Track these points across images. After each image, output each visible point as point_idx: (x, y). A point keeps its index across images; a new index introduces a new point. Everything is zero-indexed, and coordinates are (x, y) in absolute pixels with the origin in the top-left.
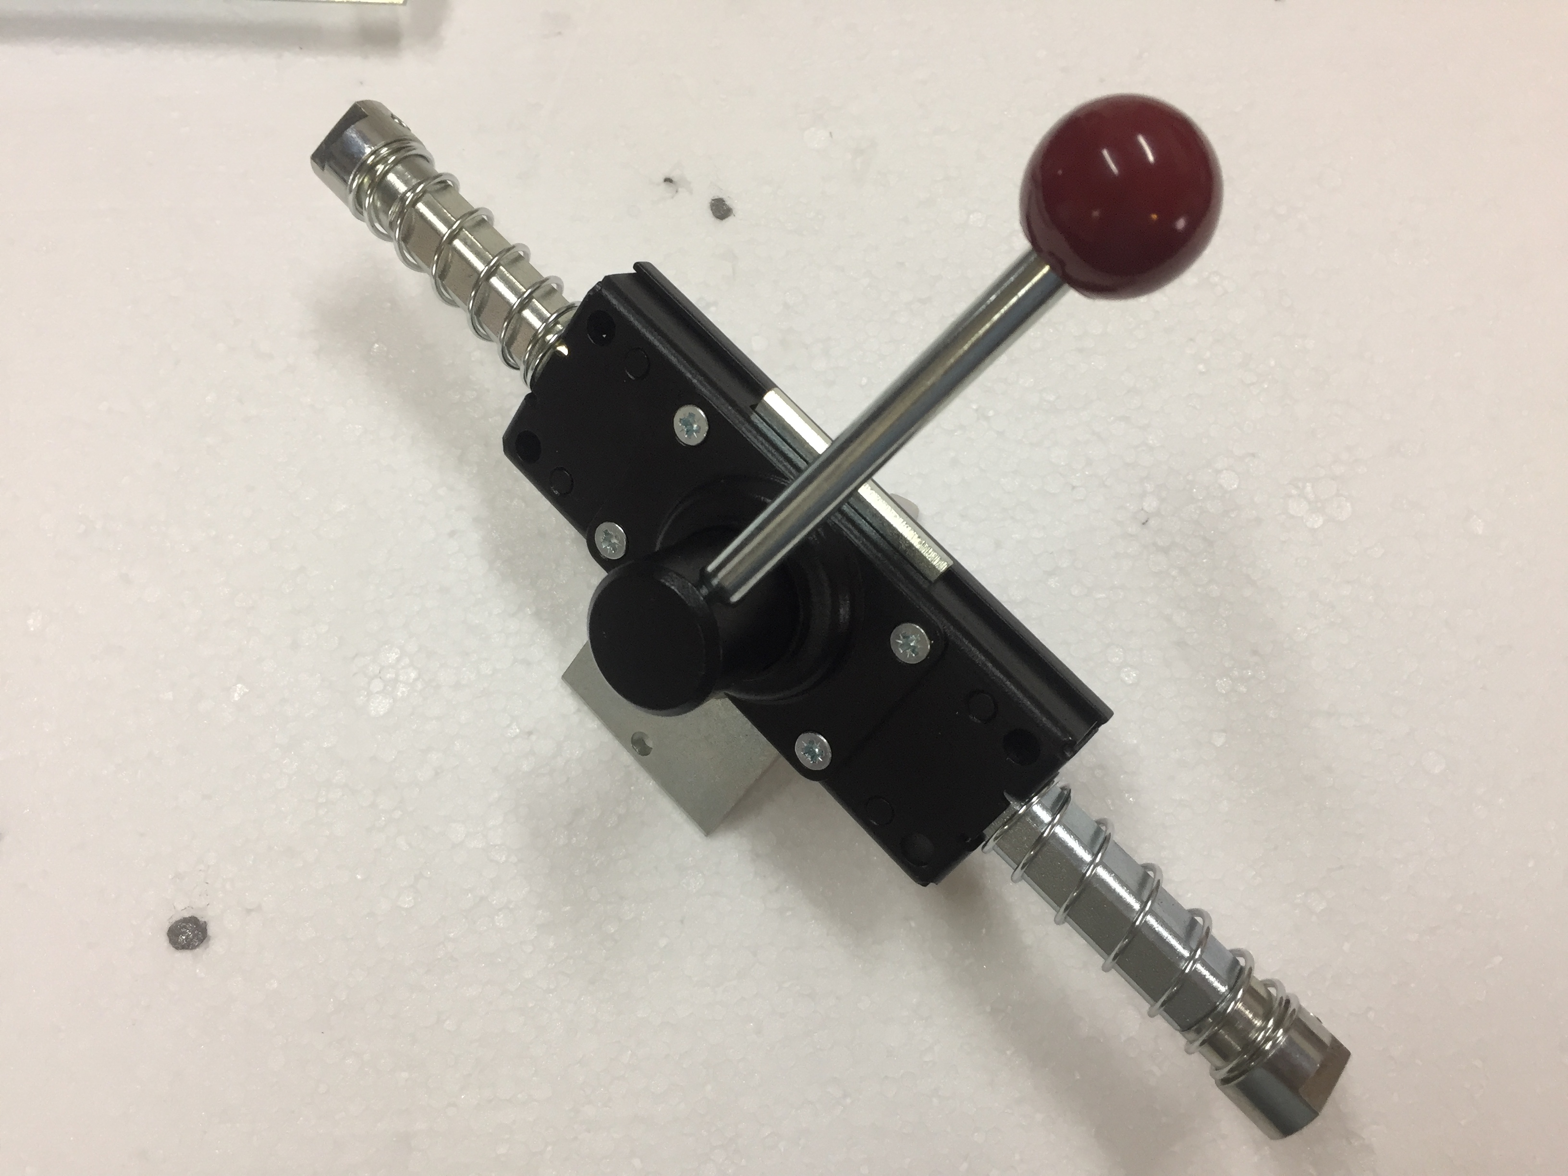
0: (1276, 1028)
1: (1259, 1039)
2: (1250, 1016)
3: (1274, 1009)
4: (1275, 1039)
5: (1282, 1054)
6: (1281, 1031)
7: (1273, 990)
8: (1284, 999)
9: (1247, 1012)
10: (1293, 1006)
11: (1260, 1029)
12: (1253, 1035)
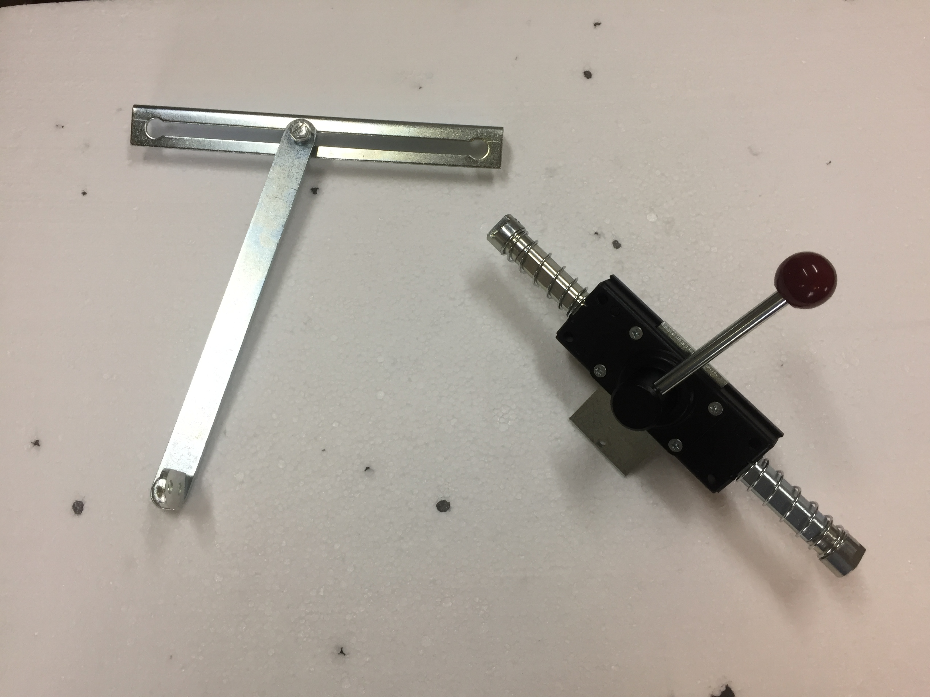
0: (841, 540)
1: (835, 544)
2: (832, 536)
3: (840, 534)
4: (840, 544)
5: (842, 548)
6: (842, 541)
7: (840, 529)
8: (844, 531)
9: (831, 535)
10: (846, 533)
11: (835, 541)
12: (832, 543)
